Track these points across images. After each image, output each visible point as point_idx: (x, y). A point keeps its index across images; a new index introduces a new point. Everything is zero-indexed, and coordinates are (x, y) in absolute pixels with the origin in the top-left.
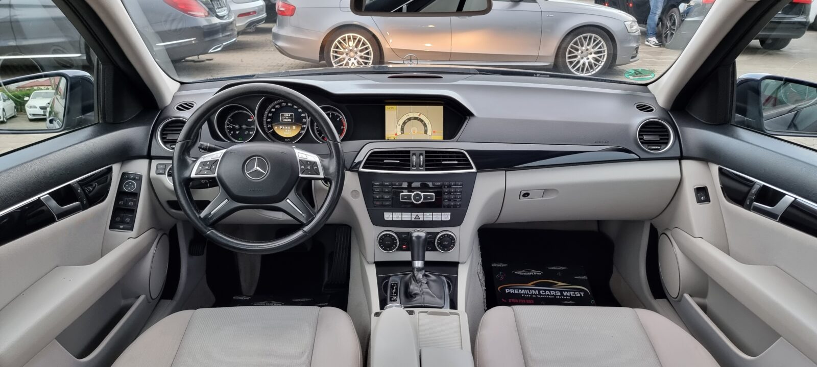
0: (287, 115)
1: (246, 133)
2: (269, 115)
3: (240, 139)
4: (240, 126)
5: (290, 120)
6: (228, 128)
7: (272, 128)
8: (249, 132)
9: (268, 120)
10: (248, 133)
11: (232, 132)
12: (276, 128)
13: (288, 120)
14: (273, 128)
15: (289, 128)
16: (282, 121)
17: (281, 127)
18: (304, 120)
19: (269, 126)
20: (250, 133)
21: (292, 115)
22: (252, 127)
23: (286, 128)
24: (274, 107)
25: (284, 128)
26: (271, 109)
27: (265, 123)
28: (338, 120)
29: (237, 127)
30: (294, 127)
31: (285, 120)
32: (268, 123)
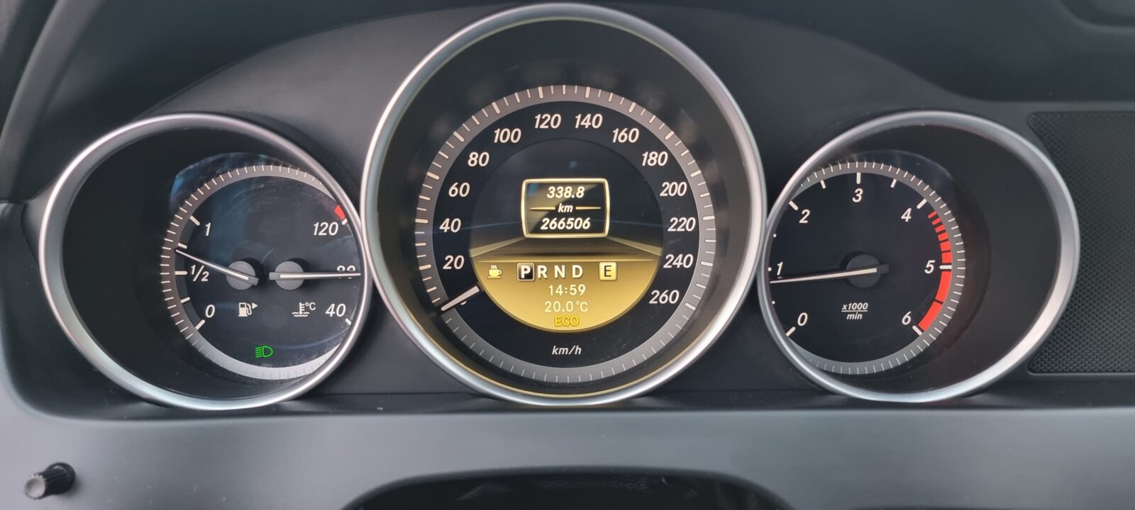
0: (563, 190)
1: (301, 313)
2: (454, 191)
3: (259, 352)
4: (262, 270)
5: (586, 223)
6: (188, 286)
7: (467, 277)
8: (322, 306)
9: (445, 227)
10: (318, 315)
11: (210, 310)
12: (494, 272)
13: (572, 223)
14: (474, 281)
15: (577, 270)
16: (536, 229)
17: (525, 267)
18: (679, 225)
19: (454, 262)
20: (330, 312)
21: (594, 195)
22: (345, 271)
23: (559, 271)
24: (482, 141)
25: (542, 271)
26: (464, 156)
27: (423, 244)
28: (907, 216)
29: (241, 275)
30: (609, 267)
31: (554, 224)
32: (444, 245)
